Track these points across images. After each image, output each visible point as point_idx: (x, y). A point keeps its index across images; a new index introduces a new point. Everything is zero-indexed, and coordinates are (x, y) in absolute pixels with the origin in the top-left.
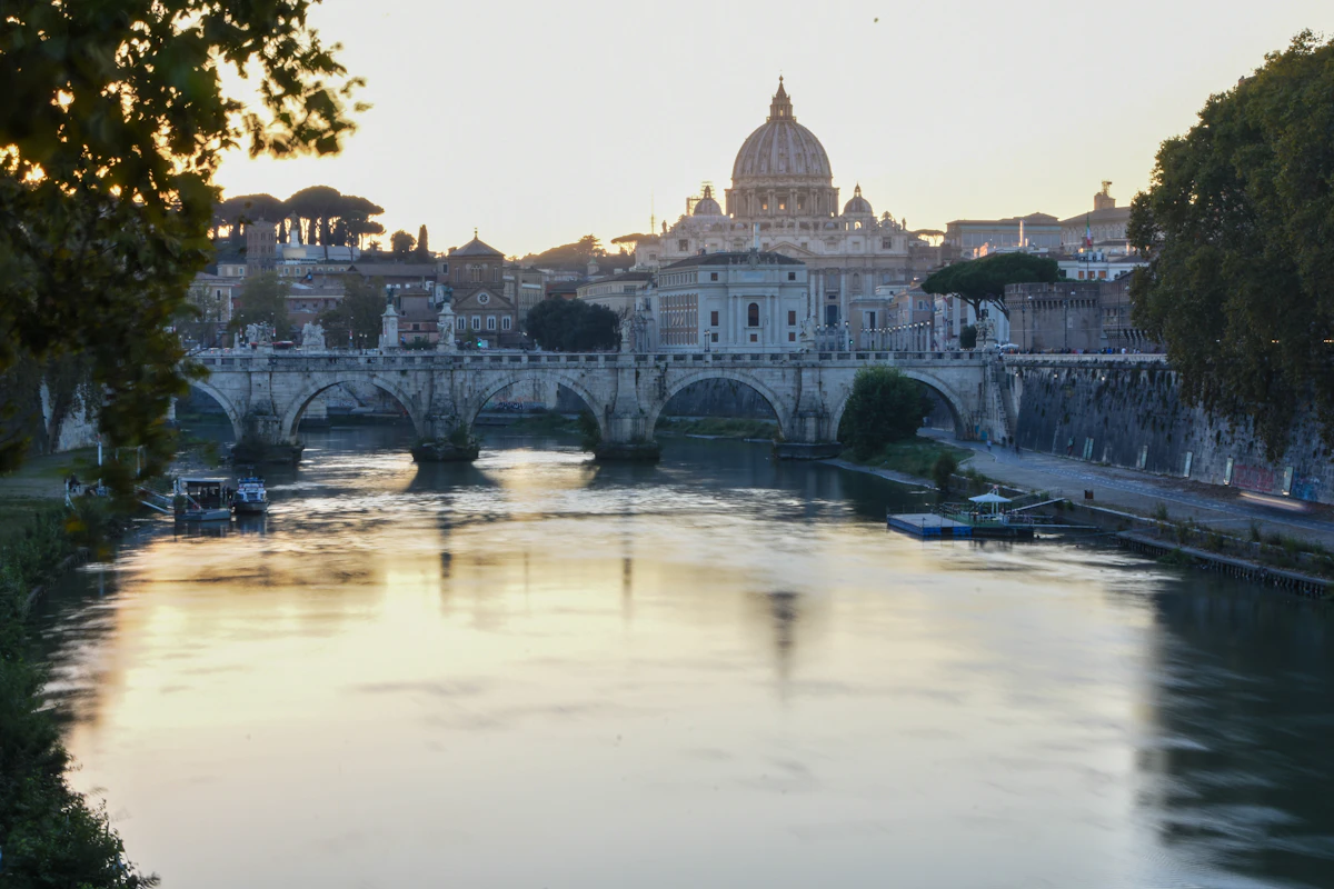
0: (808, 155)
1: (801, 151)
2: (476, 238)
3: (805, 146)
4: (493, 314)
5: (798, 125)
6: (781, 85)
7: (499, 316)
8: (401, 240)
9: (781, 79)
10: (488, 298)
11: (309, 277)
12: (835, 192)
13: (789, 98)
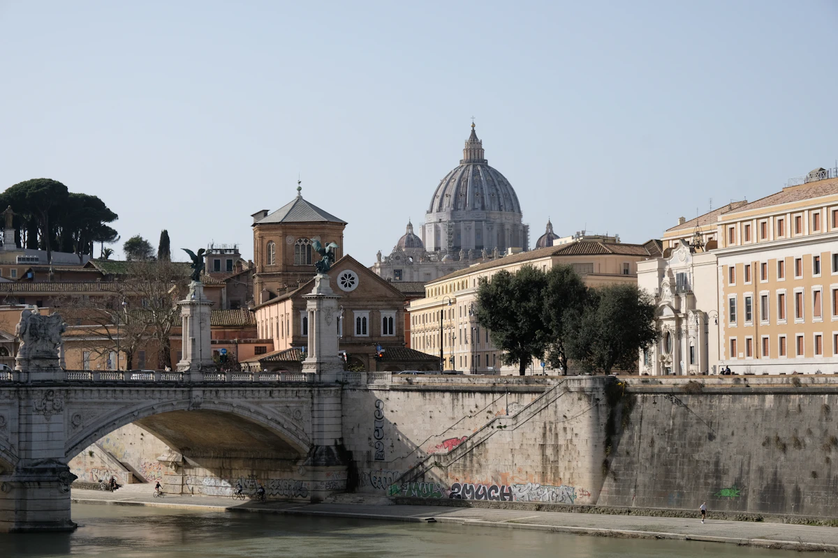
0: (501, 196)
1: (494, 191)
2: (300, 198)
3: (498, 187)
4: (365, 308)
5: (490, 167)
6: (473, 131)
7: (374, 312)
8: (136, 246)
9: (473, 126)
10: (357, 281)
11: (29, 275)
12: (525, 229)
13: (481, 143)
